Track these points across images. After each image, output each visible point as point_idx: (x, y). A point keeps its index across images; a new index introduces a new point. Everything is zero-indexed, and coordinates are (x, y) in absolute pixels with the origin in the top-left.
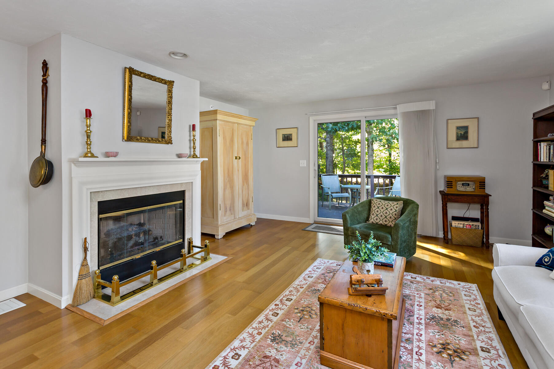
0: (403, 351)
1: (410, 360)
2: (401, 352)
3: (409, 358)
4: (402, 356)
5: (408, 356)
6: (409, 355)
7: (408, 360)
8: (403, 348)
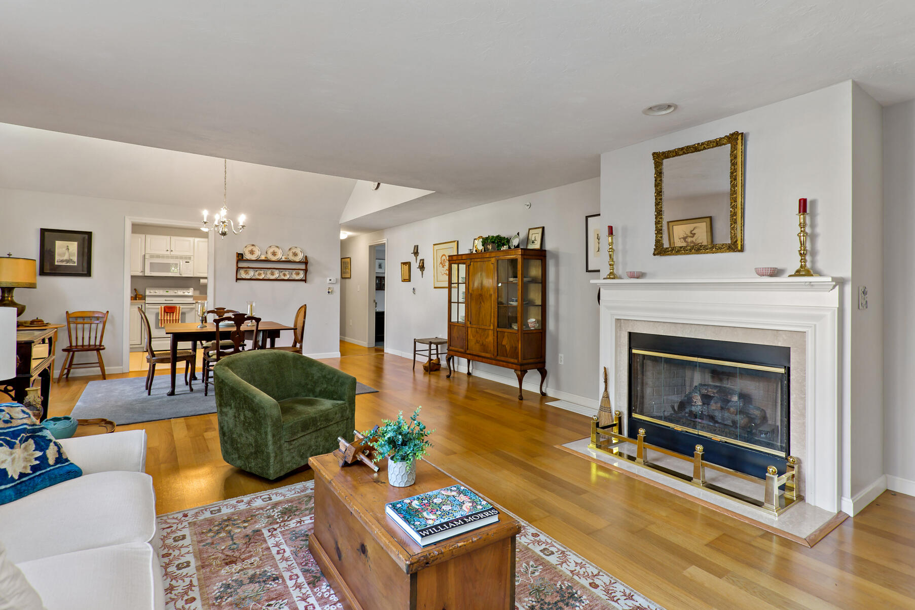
0: (332, 596)
1: (315, 590)
2: (333, 593)
3: (318, 592)
4: (328, 588)
5: (321, 594)
6: (320, 596)
7: (318, 588)
8: (335, 600)
